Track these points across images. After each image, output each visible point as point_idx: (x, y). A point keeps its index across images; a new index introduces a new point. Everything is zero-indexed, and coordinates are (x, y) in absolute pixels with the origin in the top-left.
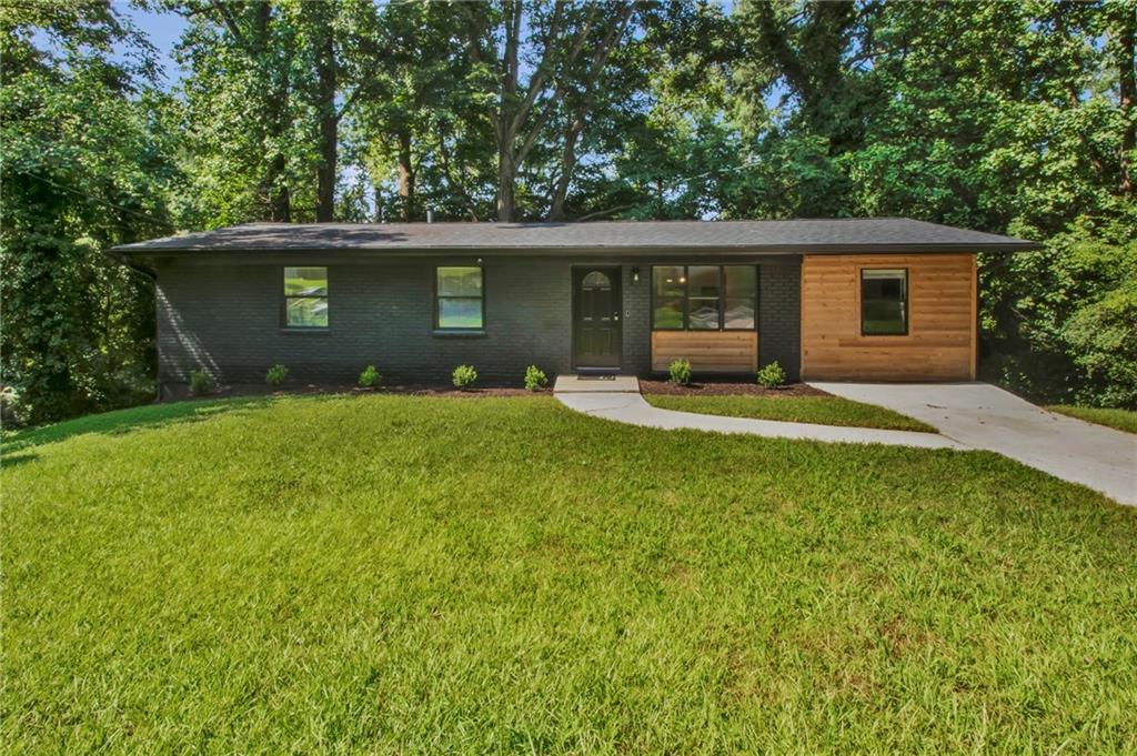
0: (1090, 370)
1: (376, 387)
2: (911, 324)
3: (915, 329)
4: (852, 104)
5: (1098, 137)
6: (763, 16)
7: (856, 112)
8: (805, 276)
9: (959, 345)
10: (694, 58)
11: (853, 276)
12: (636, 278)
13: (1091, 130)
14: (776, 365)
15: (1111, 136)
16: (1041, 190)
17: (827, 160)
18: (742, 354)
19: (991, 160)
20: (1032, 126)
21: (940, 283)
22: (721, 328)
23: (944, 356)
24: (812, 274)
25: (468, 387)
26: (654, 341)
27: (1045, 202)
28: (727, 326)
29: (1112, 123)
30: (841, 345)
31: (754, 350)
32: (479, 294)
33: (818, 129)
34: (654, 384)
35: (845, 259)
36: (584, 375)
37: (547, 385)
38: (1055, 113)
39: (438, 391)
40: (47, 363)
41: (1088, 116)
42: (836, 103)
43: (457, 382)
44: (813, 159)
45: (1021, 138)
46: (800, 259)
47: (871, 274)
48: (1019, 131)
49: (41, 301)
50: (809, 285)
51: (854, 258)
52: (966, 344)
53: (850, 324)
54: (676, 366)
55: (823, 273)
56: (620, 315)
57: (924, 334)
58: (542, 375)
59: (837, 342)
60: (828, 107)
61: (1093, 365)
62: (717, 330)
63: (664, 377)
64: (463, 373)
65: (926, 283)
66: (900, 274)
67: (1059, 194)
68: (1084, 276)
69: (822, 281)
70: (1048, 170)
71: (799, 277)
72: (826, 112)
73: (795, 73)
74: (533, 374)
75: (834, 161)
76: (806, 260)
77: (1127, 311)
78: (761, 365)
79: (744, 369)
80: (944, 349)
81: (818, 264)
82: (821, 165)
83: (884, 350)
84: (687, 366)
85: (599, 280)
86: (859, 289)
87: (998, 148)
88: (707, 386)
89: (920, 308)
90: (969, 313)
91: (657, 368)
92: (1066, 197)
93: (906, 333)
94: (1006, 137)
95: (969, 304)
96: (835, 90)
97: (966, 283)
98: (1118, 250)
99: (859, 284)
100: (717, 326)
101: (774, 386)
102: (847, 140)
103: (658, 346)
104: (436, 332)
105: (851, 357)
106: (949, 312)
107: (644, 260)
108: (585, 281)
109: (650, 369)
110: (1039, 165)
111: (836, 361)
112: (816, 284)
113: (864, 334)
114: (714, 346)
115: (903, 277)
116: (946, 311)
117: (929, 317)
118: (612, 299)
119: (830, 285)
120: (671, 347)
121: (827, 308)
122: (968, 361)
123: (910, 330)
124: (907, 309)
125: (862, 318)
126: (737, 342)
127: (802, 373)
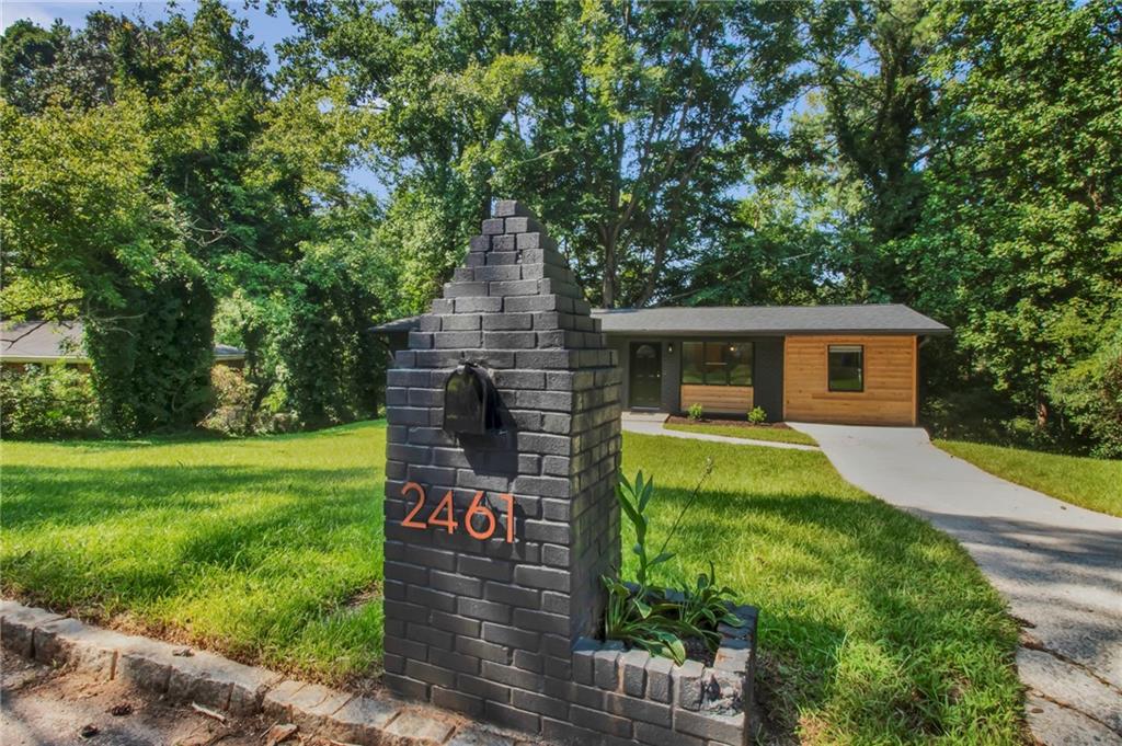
2: (866, 384)
3: (869, 388)
7: (911, 205)
8: (787, 350)
9: (903, 400)
11: (822, 350)
12: (671, 350)
14: (760, 408)
16: (1042, 276)
18: (742, 402)
19: (999, 249)
20: (1030, 224)
21: (888, 356)
22: (729, 384)
23: (893, 408)
24: (791, 347)
26: (683, 392)
28: (732, 383)
30: (814, 398)
31: (752, 399)
34: (677, 418)
35: (816, 338)
36: (635, 412)
45: (1025, 234)
46: (783, 338)
47: (835, 350)
48: (1022, 228)
50: (790, 356)
51: (824, 338)
52: (910, 399)
53: (820, 383)
54: (693, 408)
55: (801, 348)
56: (661, 374)
57: (876, 392)
59: (810, 395)
62: (726, 385)
63: (686, 415)
65: (877, 356)
66: (857, 349)
69: (799, 353)
71: (783, 350)
76: (788, 339)
78: (751, 409)
79: (742, 411)
80: (893, 403)
81: (797, 341)
83: (843, 403)
84: (700, 408)
85: (648, 351)
86: (826, 359)
87: (1010, 241)
88: (713, 421)
89: (873, 372)
90: (911, 377)
91: (684, 408)
93: (862, 391)
95: (910, 371)
97: (908, 356)
99: (827, 356)
100: (724, 382)
101: (758, 423)
103: (687, 395)
105: (821, 406)
106: (895, 377)
107: (676, 339)
108: (639, 351)
109: (680, 410)
110: (1039, 256)
111: (811, 409)
112: (796, 356)
113: (830, 390)
114: (724, 395)
115: (860, 351)
116: (893, 376)
117: (879, 380)
118: (655, 364)
119: (806, 356)
120: (695, 396)
121: (804, 374)
122: (910, 412)
123: (865, 388)
124: (862, 372)
125: (830, 379)
126: (740, 395)
127: (785, 416)
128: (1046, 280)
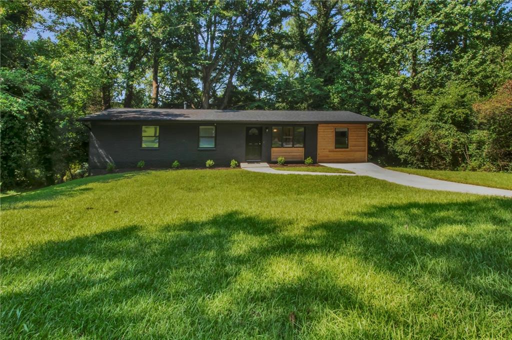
0: (402, 160)
1: (178, 168)
2: (349, 145)
3: (350, 146)
4: (331, 68)
5: (405, 86)
6: (300, 33)
7: (332, 71)
8: (319, 130)
9: (362, 151)
10: (276, 47)
11: (332, 130)
12: (267, 130)
13: (403, 84)
14: (310, 157)
15: (408, 86)
16: (389, 101)
17: (323, 87)
18: (299, 155)
19: (374, 91)
20: (386, 82)
21: (357, 133)
22: (293, 147)
23: (359, 155)
24: (321, 129)
25: (211, 167)
26: (272, 151)
27: (389, 105)
28: (295, 146)
29: (409, 82)
30: (329, 152)
31: (303, 154)
32: (214, 135)
33: (319, 76)
34: (272, 165)
35: (330, 125)
36: (249, 162)
37: (238, 166)
38: (392, 78)
39: (201, 169)
40: (9, 164)
41: (401, 80)
42: (325, 67)
43: (207, 165)
44: (318, 87)
45: (383, 85)
46: (317, 125)
47: (338, 130)
48: (382, 84)
49: (9, 138)
50: (320, 133)
51: (334, 125)
52: (365, 151)
53: (332, 146)
54: (280, 159)
55: (324, 129)
56: (261, 143)
57: (352, 148)
58: (236, 163)
59: (328, 151)
60: (322, 69)
61: (403, 158)
62: (292, 147)
63: (276, 163)
64: (209, 162)
65: (353, 133)
66: (346, 130)
67: (393, 103)
68: (400, 129)
69: (324, 132)
70: (390, 95)
71: (317, 131)
72: (322, 70)
73: (311, 55)
74: (233, 162)
75: (325, 88)
76: (319, 125)
77: (411, 141)
78: (305, 158)
79: (299, 160)
80: (358, 153)
81: (323, 127)
82: (322, 90)
83: (342, 153)
84: (283, 159)
85: (255, 131)
86: (334, 134)
87: (376, 88)
88: (289, 165)
89: (352, 140)
90: (365, 141)
91: (273, 159)
92: (395, 104)
93: (348, 148)
94: (379, 85)
95: (365, 139)
96: (326, 62)
97: (364, 133)
98: (409, 122)
99: (334, 133)
100: (291, 146)
101: (310, 164)
102: (329, 81)
103: (273, 153)
104: (199, 149)
105: (332, 155)
106: (360, 141)
107: (270, 125)
108: (250, 132)
109: (271, 160)
110: (388, 94)
111: (328, 157)
112: (322, 133)
113: (336, 148)
114: (291, 152)
115: (347, 131)
116: (358, 141)
117: (354, 143)
118: (259, 137)
119: (326, 133)
120: (277, 153)
121: (325, 140)
122: (365, 157)
123: (349, 147)
124: (348, 140)
125: (336, 144)
126: (298, 151)
127: (317, 161)
128: (390, 103)
